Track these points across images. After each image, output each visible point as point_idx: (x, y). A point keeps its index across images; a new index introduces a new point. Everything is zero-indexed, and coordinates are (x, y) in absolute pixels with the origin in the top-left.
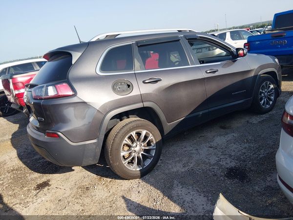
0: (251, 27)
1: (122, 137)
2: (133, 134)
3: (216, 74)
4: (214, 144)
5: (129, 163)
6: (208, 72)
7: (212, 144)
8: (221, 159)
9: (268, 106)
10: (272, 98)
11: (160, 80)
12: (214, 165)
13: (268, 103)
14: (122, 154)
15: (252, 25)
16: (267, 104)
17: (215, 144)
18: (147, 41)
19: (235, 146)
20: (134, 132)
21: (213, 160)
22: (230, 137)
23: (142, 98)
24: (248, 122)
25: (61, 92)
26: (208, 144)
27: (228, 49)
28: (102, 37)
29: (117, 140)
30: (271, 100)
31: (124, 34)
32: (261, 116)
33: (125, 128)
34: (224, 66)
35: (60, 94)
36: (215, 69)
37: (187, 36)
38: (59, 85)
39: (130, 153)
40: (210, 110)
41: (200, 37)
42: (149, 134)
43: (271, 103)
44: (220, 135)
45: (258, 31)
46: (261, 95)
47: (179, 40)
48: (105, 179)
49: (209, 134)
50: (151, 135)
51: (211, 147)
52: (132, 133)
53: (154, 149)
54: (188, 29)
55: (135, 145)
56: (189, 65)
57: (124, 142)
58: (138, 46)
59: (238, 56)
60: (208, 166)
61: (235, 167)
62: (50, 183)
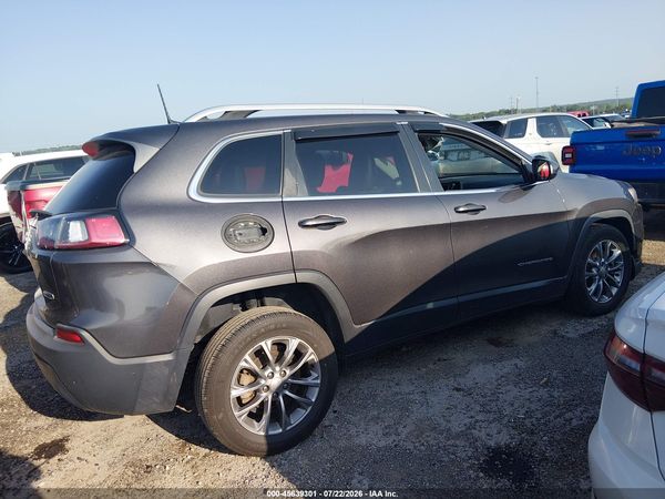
0: (593, 108)
1: (237, 351)
2: (267, 345)
3: (481, 216)
4: (466, 382)
5: (250, 415)
6: (461, 209)
7: (461, 380)
8: (477, 421)
9: (606, 299)
10: (618, 279)
11: (342, 222)
12: (458, 436)
13: (606, 291)
14: (235, 393)
15: (595, 103)
16: (604, 293)
17: (470, 383)
18: (318, 130)
19: (515, 392)
20: (269, 342)
21: (458, 423)
22: (507, 367)
23: (293, 262)
24: (555, 333)
25: (98, 237)
26: (452, 382)
27: (515, 160)
28: (214, 114)
29: (225, 358)
30: (613, 284)
31: (267, 110)
32: (589, 320)
33: (248, 331)
34: (503, 198)
35: (95, 240)
36: (478, 204)
37: (418, 124)
38: (93, 220)
39: (255, 392)
40: (461, 299)
41: (448, 128)
42: (307, 349)
43: (614, 291)
44: (486, 361)
45: (605, 119)
46: (589, 270)
47: (396, 133)
48: (194, 447)
49: (459, 356)
50: (311, 350)
51: (458, 390)
52: (263, 344)
53: (315, 385)
54: (420, 109)
55: (268, 372)
56: (416, 191)
57: (243, 364)
58: (297, 141)
59: (537, 177)
60: (442, 438)
61: (508, 446)
62: (68, 445)
